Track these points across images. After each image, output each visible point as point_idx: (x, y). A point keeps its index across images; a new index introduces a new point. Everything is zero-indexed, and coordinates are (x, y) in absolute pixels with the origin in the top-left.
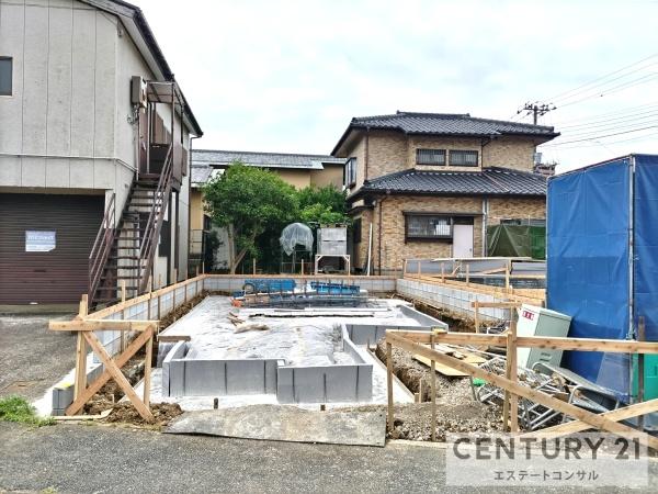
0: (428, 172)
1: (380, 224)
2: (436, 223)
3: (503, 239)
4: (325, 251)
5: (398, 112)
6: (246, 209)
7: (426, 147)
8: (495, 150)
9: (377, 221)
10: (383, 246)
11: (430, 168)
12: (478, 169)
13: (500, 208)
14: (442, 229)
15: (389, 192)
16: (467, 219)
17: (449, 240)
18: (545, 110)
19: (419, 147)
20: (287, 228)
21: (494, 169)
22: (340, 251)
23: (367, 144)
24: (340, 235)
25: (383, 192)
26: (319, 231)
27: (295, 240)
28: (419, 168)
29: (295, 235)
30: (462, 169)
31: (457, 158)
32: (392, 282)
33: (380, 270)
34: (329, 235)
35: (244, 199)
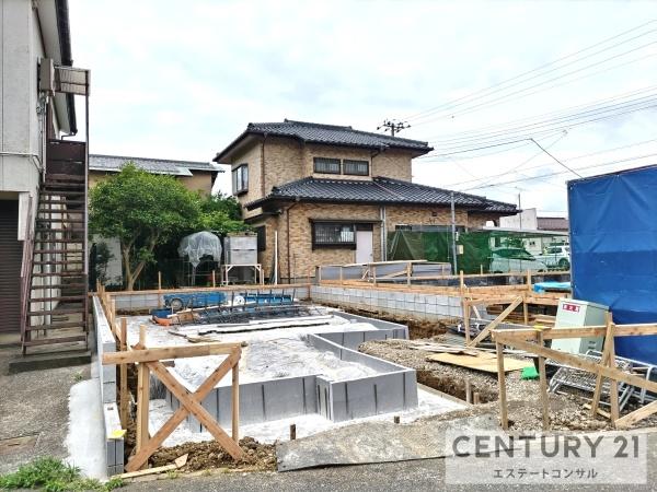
0: (325, 180)
1: (288, 231)
2: (341, 230)
3: (401, 244)
4: (236, 261)
5: (286, 120)
6: (147, 217)
7: (322, 156)
8: (381, 161)
9: (285, 228)
10: (291, 254)
11: (326, 176)
12: (369, 179)
13: (395, 215)
14: (346, 236)
15: (298, 200)
16: (367, 226)
17: (352, 246)
18: (401, 127)
19: (316, 156)
20: (193, 237)
21: (380, 179)
22: (251, 260)
23: (263, 150)
24: (250, 243)
25: (293, 199)
26: (226, 240)
27: (203, 250)
28: (316, 176)
29: (201, 245)
30: (355, 178)
31: (351, 168)
32: (305, 290)
33: (289, 279)
34: (239, 243)
35: (145, 206)
